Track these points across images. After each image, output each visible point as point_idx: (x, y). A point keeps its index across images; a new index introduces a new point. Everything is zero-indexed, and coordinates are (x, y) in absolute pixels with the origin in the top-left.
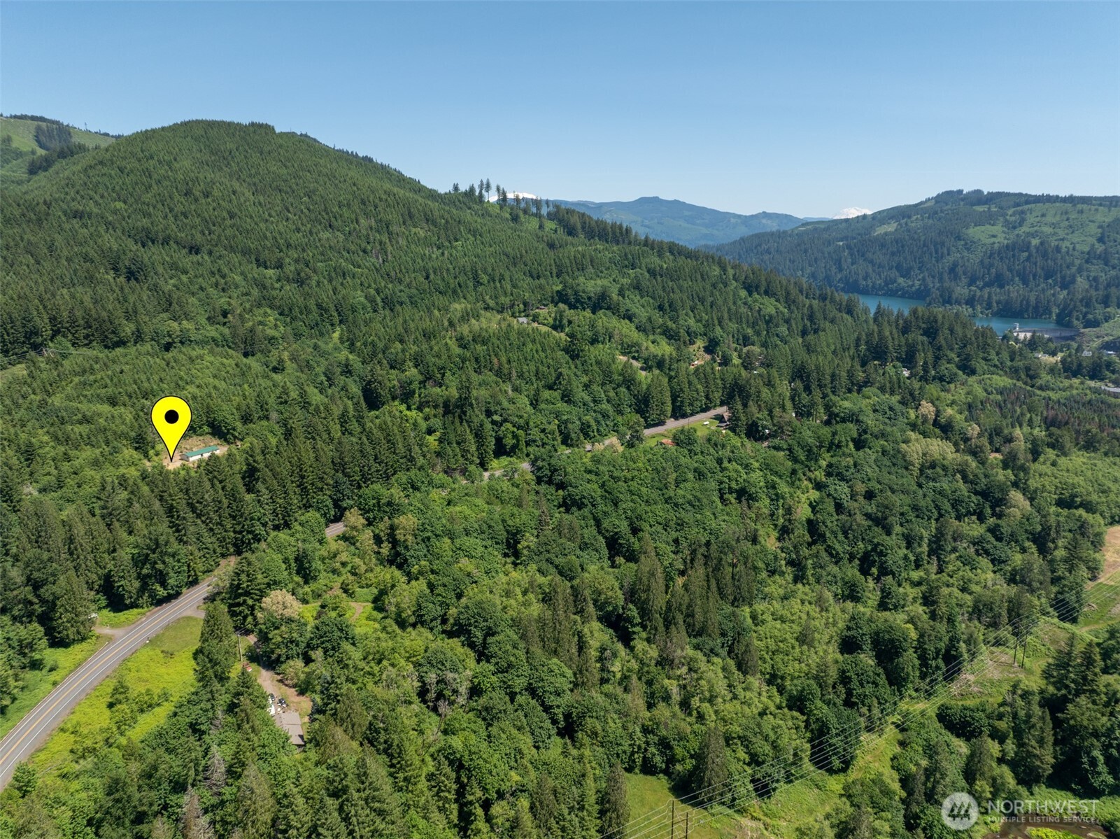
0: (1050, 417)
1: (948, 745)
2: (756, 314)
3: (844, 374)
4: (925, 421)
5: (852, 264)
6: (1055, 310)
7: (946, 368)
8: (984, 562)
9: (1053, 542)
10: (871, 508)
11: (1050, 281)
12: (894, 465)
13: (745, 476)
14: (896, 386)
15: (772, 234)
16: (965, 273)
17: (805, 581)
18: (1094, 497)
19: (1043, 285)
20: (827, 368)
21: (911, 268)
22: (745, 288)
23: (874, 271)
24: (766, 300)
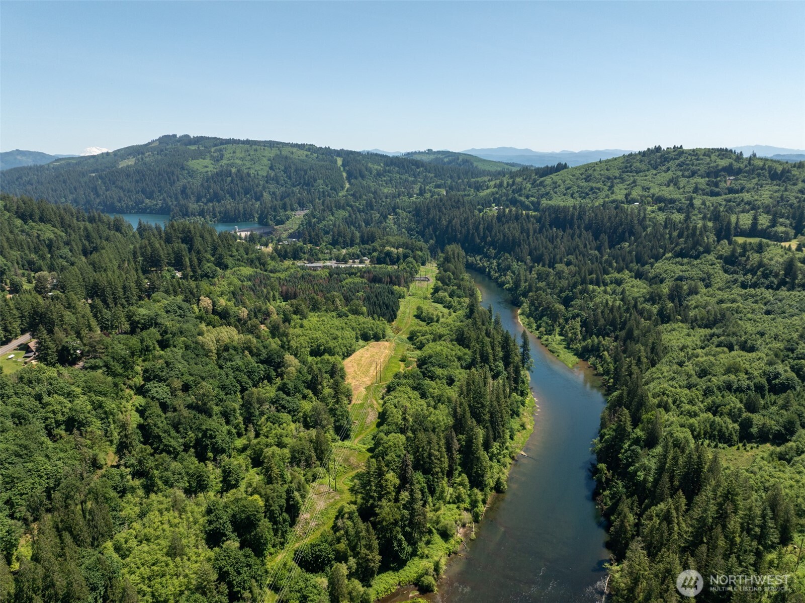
0: (284, 291)
1: (315, 587)
2: (35, 240)
3: (133, 285)
4: (207, 312)
5: (107, 190)
6: (256, 215)
7: (208, 266)
8: (285, 416)
9: (320, 384)
10: (191, 399)
11: (248, 196)
12: (197, 355)
13: (70, 405)
14: (177, 287)
15: (30, 168)
16: (192, 194)
17: (155, 489)
18: (331, 344)
19: (244, 199)
20: (117, 282)
21: (153, 191)
22: (19, 217)
23: (125, 195)
24: (42, 226)
